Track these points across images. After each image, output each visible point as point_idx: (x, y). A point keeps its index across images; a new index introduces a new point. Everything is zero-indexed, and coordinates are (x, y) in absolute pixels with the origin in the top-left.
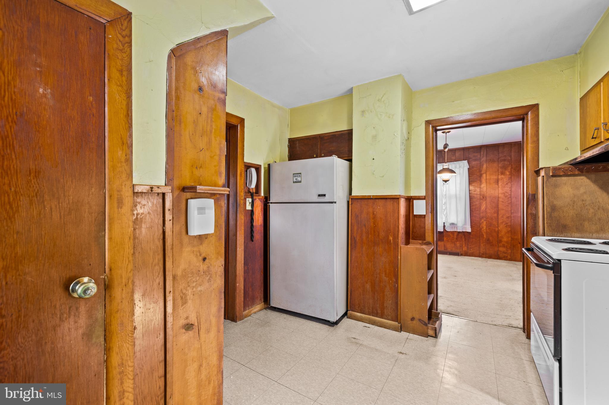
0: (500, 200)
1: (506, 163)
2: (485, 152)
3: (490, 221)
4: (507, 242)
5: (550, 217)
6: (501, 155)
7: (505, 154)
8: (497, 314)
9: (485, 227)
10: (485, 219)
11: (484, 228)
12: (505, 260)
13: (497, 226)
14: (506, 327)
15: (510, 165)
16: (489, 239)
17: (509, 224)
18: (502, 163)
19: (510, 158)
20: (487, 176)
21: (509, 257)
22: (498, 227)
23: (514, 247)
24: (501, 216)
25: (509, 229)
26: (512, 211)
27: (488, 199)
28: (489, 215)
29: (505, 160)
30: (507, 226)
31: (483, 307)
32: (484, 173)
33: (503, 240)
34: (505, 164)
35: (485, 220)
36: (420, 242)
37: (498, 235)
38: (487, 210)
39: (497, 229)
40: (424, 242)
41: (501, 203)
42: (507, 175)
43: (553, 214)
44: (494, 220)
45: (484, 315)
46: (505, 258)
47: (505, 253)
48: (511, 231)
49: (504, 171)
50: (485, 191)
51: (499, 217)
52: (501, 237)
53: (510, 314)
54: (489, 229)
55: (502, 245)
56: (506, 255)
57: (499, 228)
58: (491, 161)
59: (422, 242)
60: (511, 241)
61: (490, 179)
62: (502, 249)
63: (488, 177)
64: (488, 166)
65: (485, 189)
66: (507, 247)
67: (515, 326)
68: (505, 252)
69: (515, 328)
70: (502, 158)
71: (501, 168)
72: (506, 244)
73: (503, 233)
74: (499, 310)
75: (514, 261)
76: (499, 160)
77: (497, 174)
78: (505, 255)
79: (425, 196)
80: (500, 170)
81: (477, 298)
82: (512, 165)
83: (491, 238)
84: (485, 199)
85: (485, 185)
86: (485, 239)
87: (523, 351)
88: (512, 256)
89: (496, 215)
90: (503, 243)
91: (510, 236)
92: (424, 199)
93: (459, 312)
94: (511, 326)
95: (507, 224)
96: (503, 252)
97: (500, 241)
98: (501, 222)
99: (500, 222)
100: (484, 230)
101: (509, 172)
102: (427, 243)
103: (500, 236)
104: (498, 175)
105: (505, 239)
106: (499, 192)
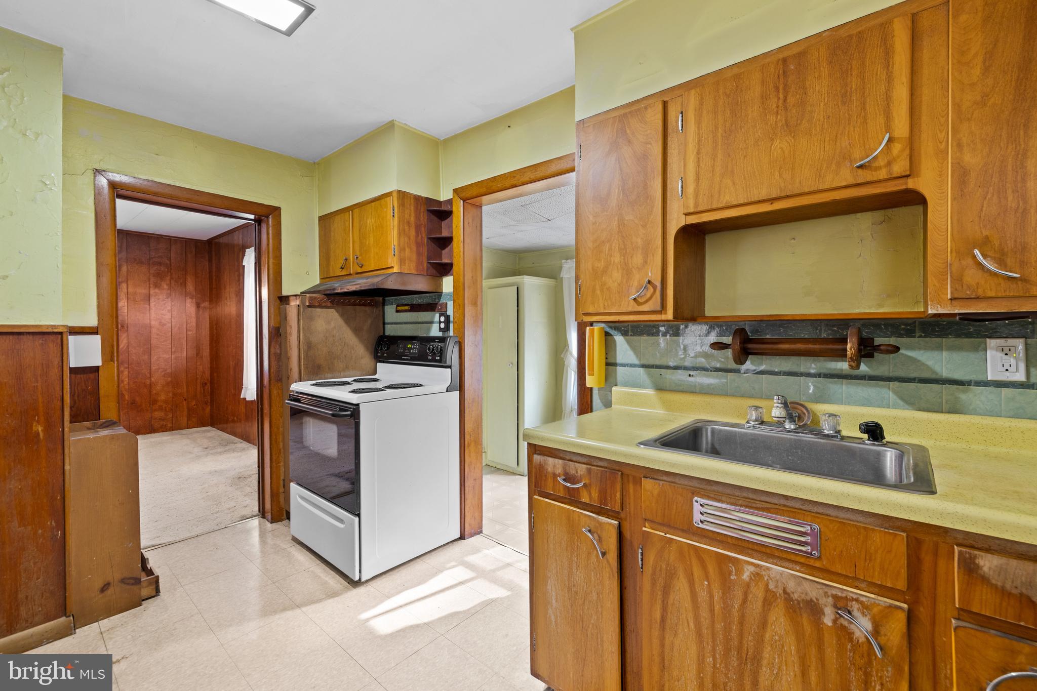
0: (154, 331)
1: (162, 269)
2: (125, 244)
3: (136, 368)
4: (166, 402)
5: (307, 356)
6: (153, 254)
7: (160, 254)
8: (217, 512)
9: (127, 379)
10: (126, 366)
11: (125, 383)
12: (163, 432)
13: (148, 375)
14: (239, 523)
15: (169, 274)
16: (134, 400)
17: (168, 371)
18: (155, 268)
19: (168, 262)
20: (130, 287)
21: (169, 425)
22: (150, 378)
23: (177, 407)
24: (155, 357)
25: (169, 379)
26: (173, 350)
27: (131, 329)
28: (134, 358)
29: (160, 264)
30: (165, 374)
31: (190, 512)
32: (122, 282)
33: (159, 398)
34: (160, 270)
35: (126, 368)
36: (88, 424)
37: (150, 392)
38: (129, 350)
39: (148, 382)
40: (100, 424)
41: (156, 337)
42: (164, 289)
43: (309, 353)
44: (143, 366)
45: (199, 523)
46: (163, 429)
47: (163, 420)
48: (172, 382)
49: (159, 282)
50: (127, 314)
51: (152, 360)
52: (156, 393)
53: (232, 504)
54: (134, 382)
55: (157, 407)
56: (165, 423)
57: (153, 379)
58: (136, 262)
59: (94, 425)
60: (173, 398)
61: (135, 293)
62: (157, 414)
63: (130, 290)
64: (131, 270)
65: (126, 311)
66: (166, 410)
67: (250, 516)
68: (163, 418)
69: (250, 519)
70: (156, 260)
71: (153, 276)
72: (164, 405)
73: (159, 387)
74: (215, 506)
75: (177, 430)
76: (151, 262)
77: (148, 286)
78: (162, 423)
79: (97, 327)
80: (152, 279)
81: (169, 503)
82: (171, 274)
83: (138, 399)
84: (126, 329)
85: (126, 304)
86: (126, 402)
87: (278, 539)
88: (173, 422)
89: (146, 357)
90: (159, 404)
91: (171, 390)
92: (97, 333)
93: (160, 537)
94: (245, 518)
95: (166, 370)
96: (160, 419)
97: (155, 401)
98: (156, 369)
99: (154, 368)
100: (124, 387)
101: (167, 285)
102: (107, 424)
103: (154, 392)
104: (150, 287)
105: (163, 397)
106: (152, 318)
